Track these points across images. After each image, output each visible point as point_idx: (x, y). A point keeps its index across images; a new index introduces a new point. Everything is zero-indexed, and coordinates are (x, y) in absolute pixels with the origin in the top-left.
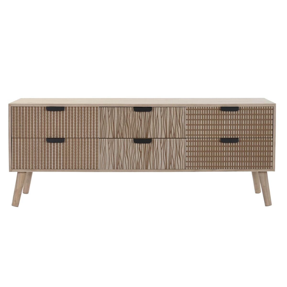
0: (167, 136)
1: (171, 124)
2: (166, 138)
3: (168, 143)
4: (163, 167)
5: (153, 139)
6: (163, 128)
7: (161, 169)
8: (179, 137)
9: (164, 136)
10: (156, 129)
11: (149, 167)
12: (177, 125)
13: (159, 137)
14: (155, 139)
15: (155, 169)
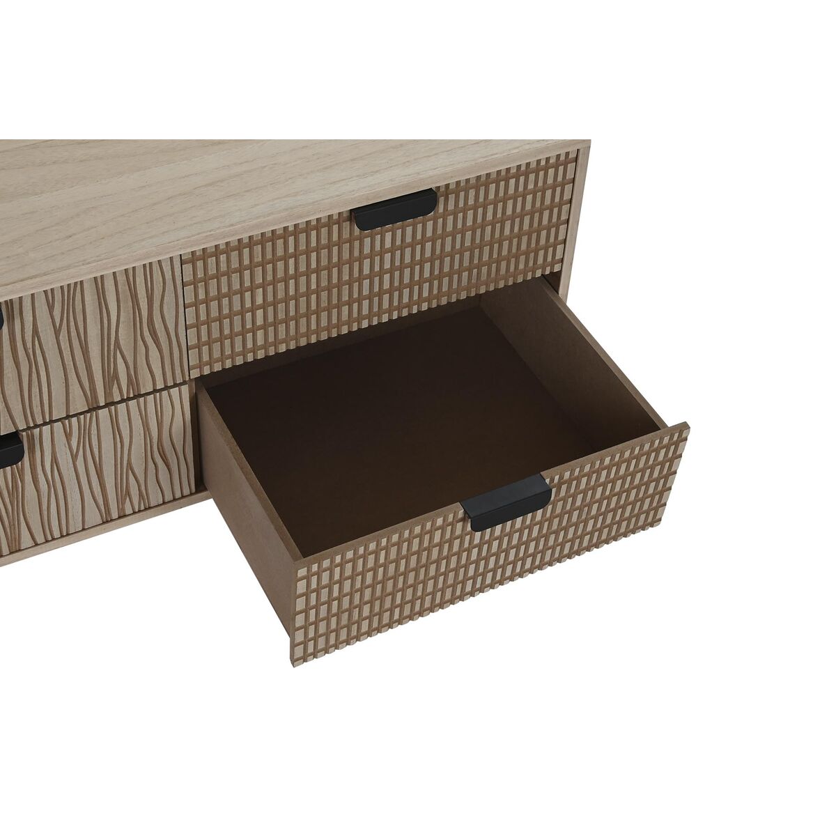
0: (97, 401)
1: (112, 347)
2: (94, 408)
3: (102, 425)
4: (93, 516)
5: (24, 433)
6: (72, 376)
7: (84, 529)
8: (154, 384)
9: (79, 405)
10: (35, 390)
11: (26, 540)
12: (140, 342)
13: (59, 413)
14: (37, 431)
15: (57, 534)
